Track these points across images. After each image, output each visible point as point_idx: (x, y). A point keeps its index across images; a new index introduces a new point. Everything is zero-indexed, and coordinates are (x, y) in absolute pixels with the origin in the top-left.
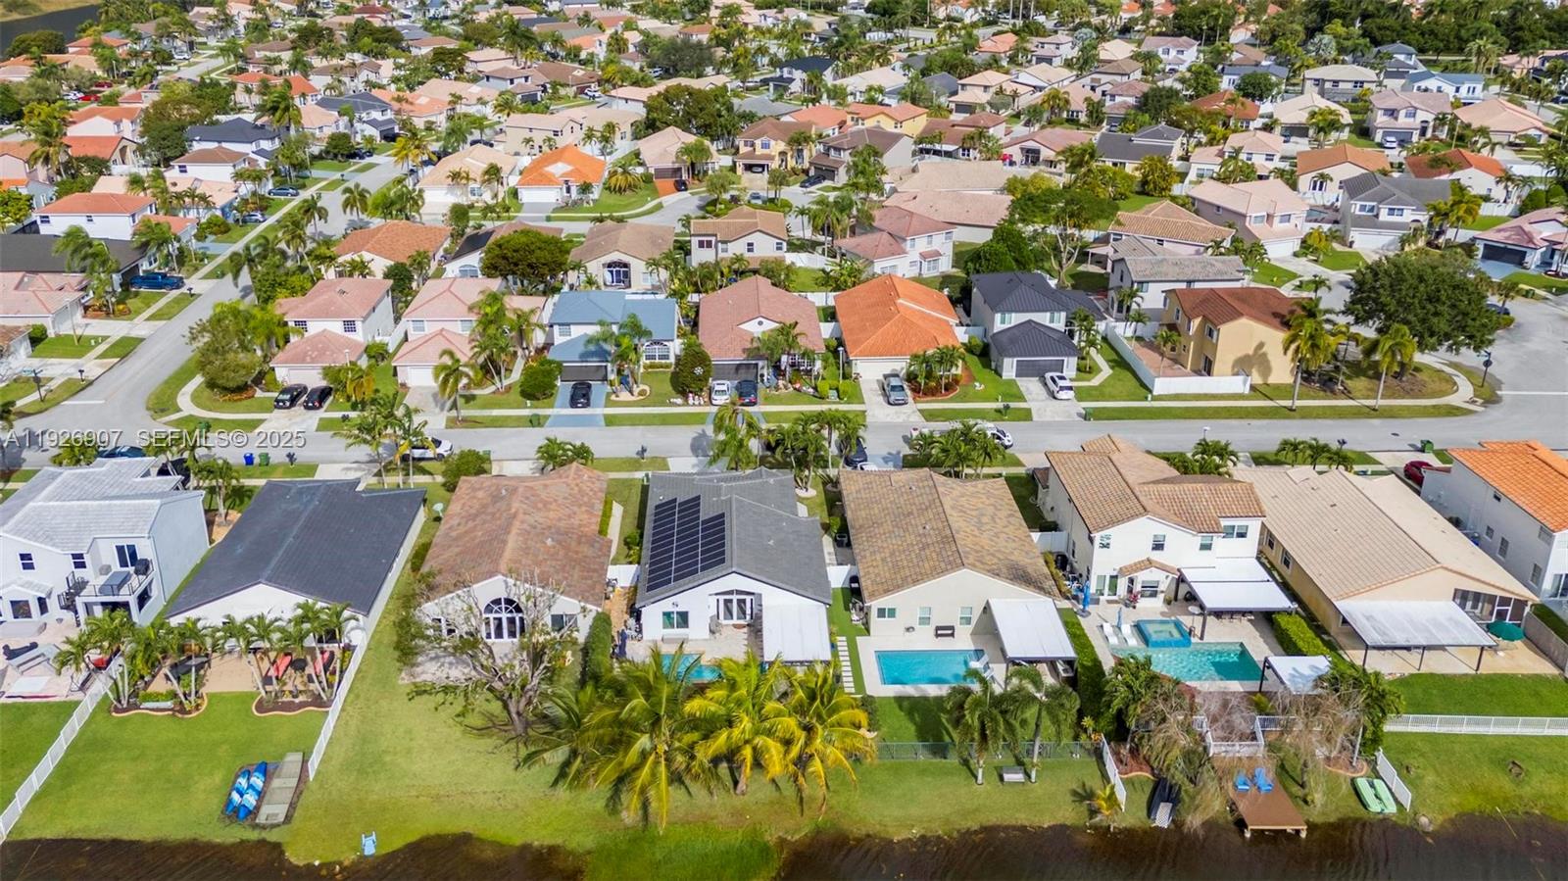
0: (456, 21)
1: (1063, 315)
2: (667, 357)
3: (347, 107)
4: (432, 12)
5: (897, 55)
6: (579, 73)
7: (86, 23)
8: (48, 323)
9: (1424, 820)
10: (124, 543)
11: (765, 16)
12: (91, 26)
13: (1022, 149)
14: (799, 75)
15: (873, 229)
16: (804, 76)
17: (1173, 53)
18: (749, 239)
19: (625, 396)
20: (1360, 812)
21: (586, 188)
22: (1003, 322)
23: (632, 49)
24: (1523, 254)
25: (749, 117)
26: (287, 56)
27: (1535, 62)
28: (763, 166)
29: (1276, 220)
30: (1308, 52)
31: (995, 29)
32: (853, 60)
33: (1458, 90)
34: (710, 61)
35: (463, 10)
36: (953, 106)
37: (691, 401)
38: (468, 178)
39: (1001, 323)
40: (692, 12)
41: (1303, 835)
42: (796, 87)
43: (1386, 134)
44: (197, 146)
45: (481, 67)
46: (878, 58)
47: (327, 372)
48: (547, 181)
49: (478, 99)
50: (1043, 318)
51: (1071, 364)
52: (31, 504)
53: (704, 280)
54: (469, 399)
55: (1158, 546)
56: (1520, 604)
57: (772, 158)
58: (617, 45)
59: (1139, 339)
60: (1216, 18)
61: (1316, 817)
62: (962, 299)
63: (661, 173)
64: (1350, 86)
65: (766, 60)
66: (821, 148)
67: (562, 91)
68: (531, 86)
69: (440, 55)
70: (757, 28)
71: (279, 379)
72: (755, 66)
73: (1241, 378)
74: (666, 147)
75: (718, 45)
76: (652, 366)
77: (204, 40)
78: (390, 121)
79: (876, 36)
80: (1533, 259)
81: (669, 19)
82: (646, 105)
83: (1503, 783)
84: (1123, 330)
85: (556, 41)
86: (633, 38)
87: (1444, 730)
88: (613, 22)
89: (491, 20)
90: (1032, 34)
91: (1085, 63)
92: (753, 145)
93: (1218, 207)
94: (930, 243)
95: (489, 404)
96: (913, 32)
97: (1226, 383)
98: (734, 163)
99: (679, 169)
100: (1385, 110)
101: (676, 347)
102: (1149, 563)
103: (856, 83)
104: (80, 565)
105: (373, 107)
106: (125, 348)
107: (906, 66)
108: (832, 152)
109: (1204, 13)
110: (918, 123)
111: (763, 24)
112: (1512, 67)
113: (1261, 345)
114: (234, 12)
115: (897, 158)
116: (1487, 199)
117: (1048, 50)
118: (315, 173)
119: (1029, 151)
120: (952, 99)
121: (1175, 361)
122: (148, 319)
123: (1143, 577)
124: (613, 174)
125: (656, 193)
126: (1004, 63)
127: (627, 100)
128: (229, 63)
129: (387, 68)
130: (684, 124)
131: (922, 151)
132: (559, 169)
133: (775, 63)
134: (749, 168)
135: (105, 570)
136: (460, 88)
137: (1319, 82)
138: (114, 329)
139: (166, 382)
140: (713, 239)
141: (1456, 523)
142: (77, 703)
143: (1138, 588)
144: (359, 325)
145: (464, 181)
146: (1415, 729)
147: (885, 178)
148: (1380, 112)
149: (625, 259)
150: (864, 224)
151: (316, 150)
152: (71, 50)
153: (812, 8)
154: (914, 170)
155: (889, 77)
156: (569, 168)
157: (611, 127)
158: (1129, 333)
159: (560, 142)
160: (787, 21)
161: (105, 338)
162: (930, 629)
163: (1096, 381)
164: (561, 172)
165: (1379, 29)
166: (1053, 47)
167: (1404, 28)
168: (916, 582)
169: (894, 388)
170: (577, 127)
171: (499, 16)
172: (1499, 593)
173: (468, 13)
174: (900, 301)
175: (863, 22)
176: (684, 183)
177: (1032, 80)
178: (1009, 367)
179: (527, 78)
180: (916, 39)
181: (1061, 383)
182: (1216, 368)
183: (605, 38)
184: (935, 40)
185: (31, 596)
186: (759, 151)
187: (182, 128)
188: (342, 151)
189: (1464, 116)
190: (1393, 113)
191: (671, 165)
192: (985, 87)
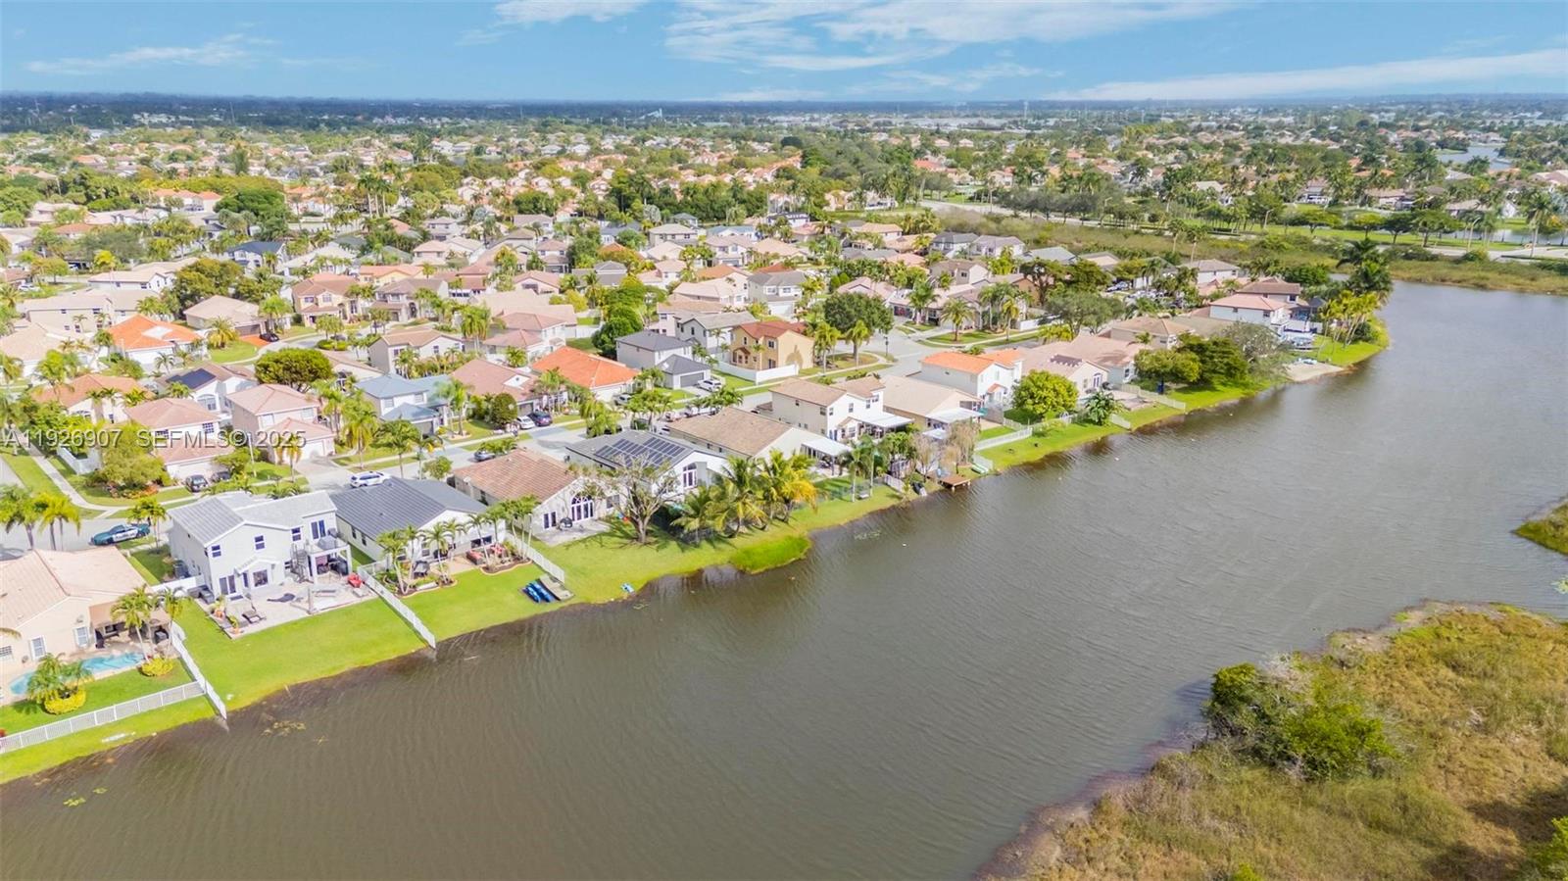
1: (690, 349)
9: (998, 470)
10: (317, 520)
15: (508, 330)
21: (196, 346)
29: (735, 299)
37: (509, 429)
48: (154, 343)
50: (680, 352)
55: (851, 410)
56: (979, 404)
63: (243, 331)
71: (171, 476)
73: (793, 366)
74: (234, 309)
92: (314, 301)
97: (789, 370)
99: (257, 326)
100: (720, 247)
102: (850, 419)
104: (298, 538)
117: (440, 230)
119: (528, 286)
123: (850, 426)
124: (212, 332)
125: (253, 345)
131: (451, 294)
132: (158, 332)
135: (307, 542)
137: (662, 236)
145: (77, 350)
150: (499, 327)
156: (166, 330)
164: (163, 334)
178: (676, 382)
182: (778, 363)
185: (268, 566)
186: (322, 304)
190: (724, 249)
191: (250, 323)
192: (439, 253)
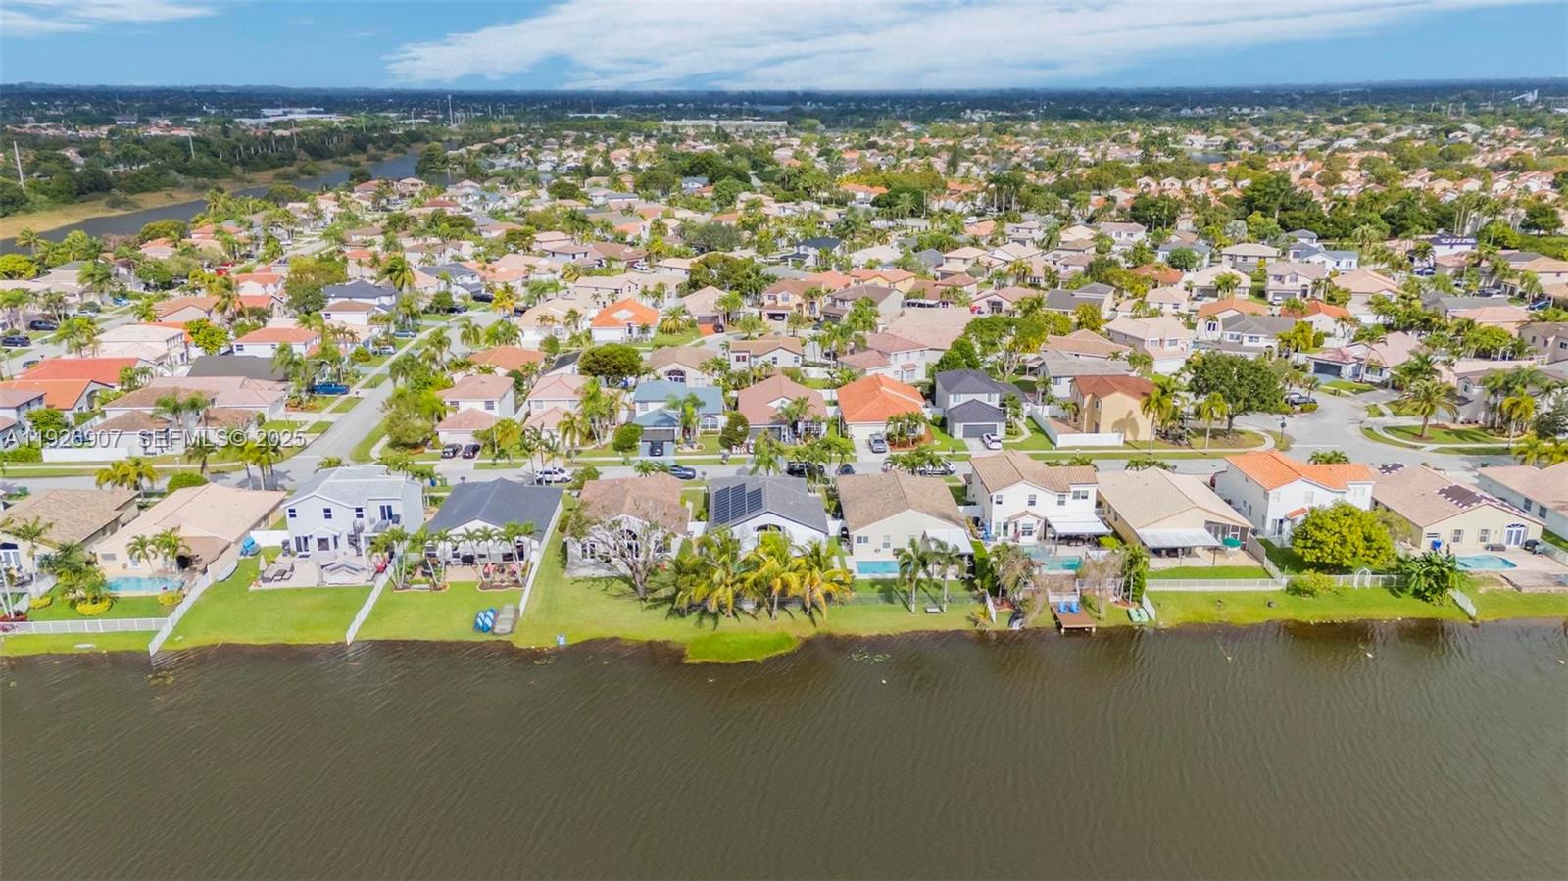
0: (514, 213)
1: (997, 396)
2: (716, 427)
3: (445, 275)
4: (491, 205)
5: (893, 237)
6: (629, 250)
7: (198, 217)
8: (265, 411)
9: (1161, 623)
10: (386, 504)
11: (784, 208)
12: (203, 218)
13: (988, 302)
14: (812, 252)
15: (866, 349)
16: (817, 252)
17: (1124, 236)
18: (773, 354)
19: (688, 449)
20: (1129, 623)
21: (644, 329)
22: (955, 401)
23: (671, 233)
24: (1339, 368)
25: (771, 279)
26: (380, 239)
27: (1410, 245)
28: (783, 315)
29: (1166, 343)
30: (1226, 234)
31: (981, 219)
32: (857, 240)
33: (1338, 264)
34: (739, 241)
35: (521, 203)
36: (938, 275)
37: (734, 451)
38: (553, 320)
39: (954, 401)
40: (721, 205)
41: (1094, 630)
42: (810, 262)
43: (1275, 294)
44: (332, 302)
45: (545, 246)
46: (879, 238)
47: (476, 434)
48: (614, 323)
49: (546, 269)
50: (983, 398)
51: (1001, 430)
52: (326, 482)
53: (742, 381)
54: (578, 452)
55: (1032, 503)
56: (1244, 530)
57: (790, 308)
58: (659, 228)
59: (1053, 417)
60: (1163, 208)
61: (1103, 624)
62: (930, 394)
63: (703, 320)
64: (1256, 260)
65: (785, 242)
66: (829, 300)
67: (615, 265)
68: (590, 260)
69: (511, 236)
70: (776, 218)
71: (441, 441)
72: (775, 247)
73: (1117, 435)
74: (706, 301)
75: (744, 229)
76: (705, 433)
77: (301, 229)
78: (478, 285)
79: (880, 224)
80: (1347, 371)
81: (703, 211)
82: (687, 271)
83: (1213, 610)
84: (1044, 411)
85: (606, 226)
86: (672, 224)
87: (1185, 589)
88: (654, 212)
89: (547, 210)
90: (1010, 221)
91: (1047, 244)
92: (775, 299)
93: (1126, 336)
94: (908, 357)
95: (591, 454)
96: (911, 222)
97: (1108, 438)
98: (761, 313)
99: (717, 317)
100: (1275, 276)
101: (723, 421)
102: (1026, 513)
103: (860, 257)
104: (360, 516)
105: (465, 273)
106: (323, 428)
107: (902, 245)
108: (838, 302)
109: (1154, 205)
110: (908, 284)
111: (782, 214)
112: (1394, 249)
113: (1131, 412)
114: (323, 207)
115: (889, 306)
116: (1328, 335)
117: (1023, 234)
118: (425, 322)
119: (994, 303)
120: (939, 268)
121: (1077, 429)
122: (332, 412)
123: (1023, 521)
124: (664, 320)
125: (699, 334)
126: (984, 243)
127: (671, 269)
128: (331, 245)
129: (467, 248)
130: (720, 284)
131: (909, 304)
132: (623, 315)
133: (792, 243)
134: (772, 316)
135: (372, 521)
136: (531, 260)
137: (1232, 257)
138: (311, 418)
139: (359, 445)
140: (747, 354)
141: (1229, 502)
142: (373, 587)
143: (1020, 529)
144: (496, 404)
145: (550, 323)
146: (1170, 589)
147: (878, 320)
148: (1271, 278)
149: (682, 368)
150: (861, 345)
151: (423, 306)
152: (193, 236)
153: (825, 203)
154: (901, 315)
155: (888, 252)
156: (630, 314)
157: (661, 286)
158: (1046, 413)
159: (621, 297)
160: (803, 212)
161: (306, 423)
162: (890, 550)
163: (1019, 440)
164: (626, 317)
165: (1291, 219)
166: (1026, 231)
167: (1311, 218)
168: (880, 519)
169: (876, 441)
170: (633, 287)
171: (553, 208)
172: (1232, 523)
173: (526, 205)
174: (883, 388)
175: (867, 212)
176: (721, 327)
177: (1004, 255)
178: (958, 431)
179: (586, 254)
180: (913, 227)
181: (993, 438)
182: (1101, 428)
183: (648, 223)
184: (929, 228)
185: (329, 535)
186: (781, 303)
187: (318, 289)
188: (444, 306)
189: (1336, 281)
190: (1280, 278)
191: (710, 314)
192: (965, 259)
